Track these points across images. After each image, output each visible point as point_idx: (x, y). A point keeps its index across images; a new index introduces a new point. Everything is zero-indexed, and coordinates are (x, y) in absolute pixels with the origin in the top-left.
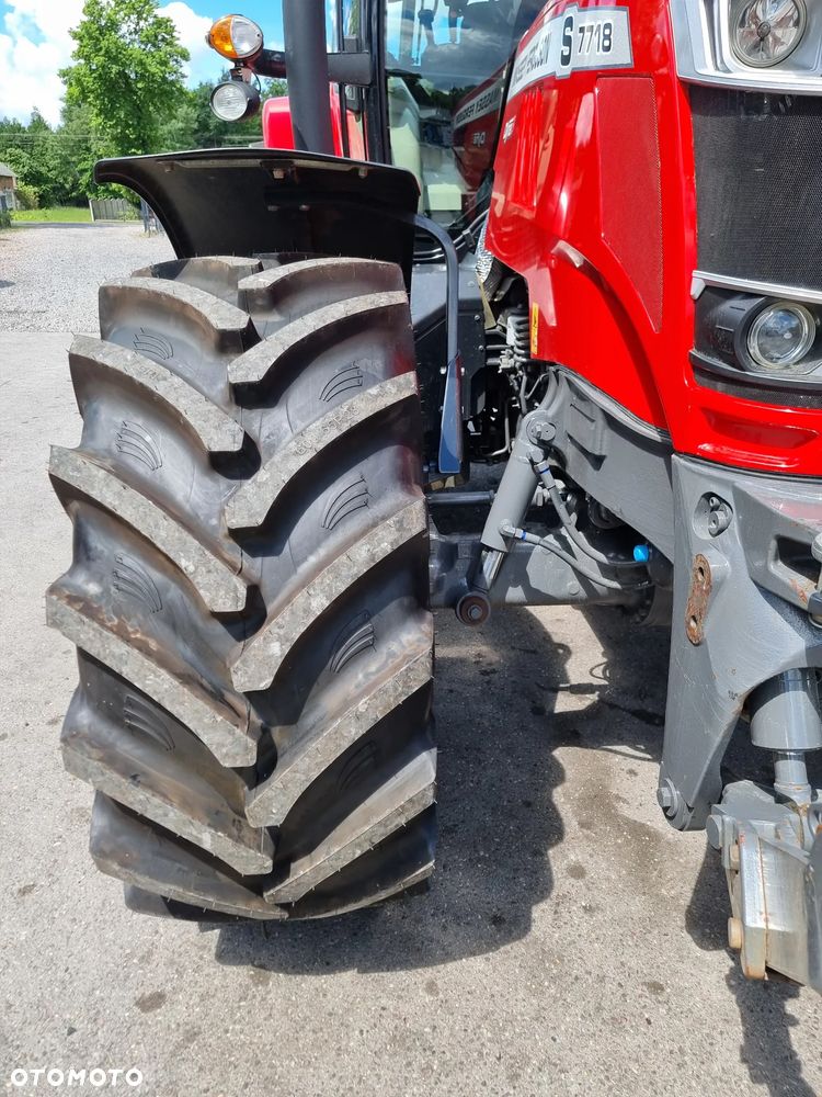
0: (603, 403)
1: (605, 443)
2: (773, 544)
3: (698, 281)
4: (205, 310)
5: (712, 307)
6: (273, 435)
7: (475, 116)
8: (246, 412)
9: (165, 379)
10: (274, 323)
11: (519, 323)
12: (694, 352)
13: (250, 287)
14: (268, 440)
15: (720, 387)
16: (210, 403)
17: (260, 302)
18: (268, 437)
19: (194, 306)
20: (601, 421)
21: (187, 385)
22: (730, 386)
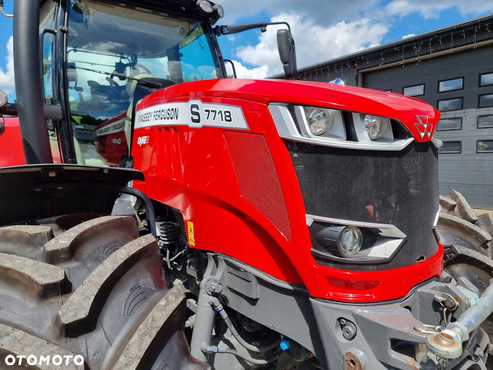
0: (254, 272)
1: (258, 292)
2: (389, 343)
3: (309, 219)
4: (27, 271)
5: (319, 230)
6: (98, 352)
7: (111, 132)
8: (74, 340)
9: (8, 334)
10: (74, 268)
11: (161, 225)
12: (312, 249)
13: (55, 248)
14: (95, 358)
15: (331, 265)
16: (51, 344)
17: (63, 256)
18: (94, 355)
19: (19, 270)
20: (254, 281)
21: (28, 335)
22: (337, 265)
